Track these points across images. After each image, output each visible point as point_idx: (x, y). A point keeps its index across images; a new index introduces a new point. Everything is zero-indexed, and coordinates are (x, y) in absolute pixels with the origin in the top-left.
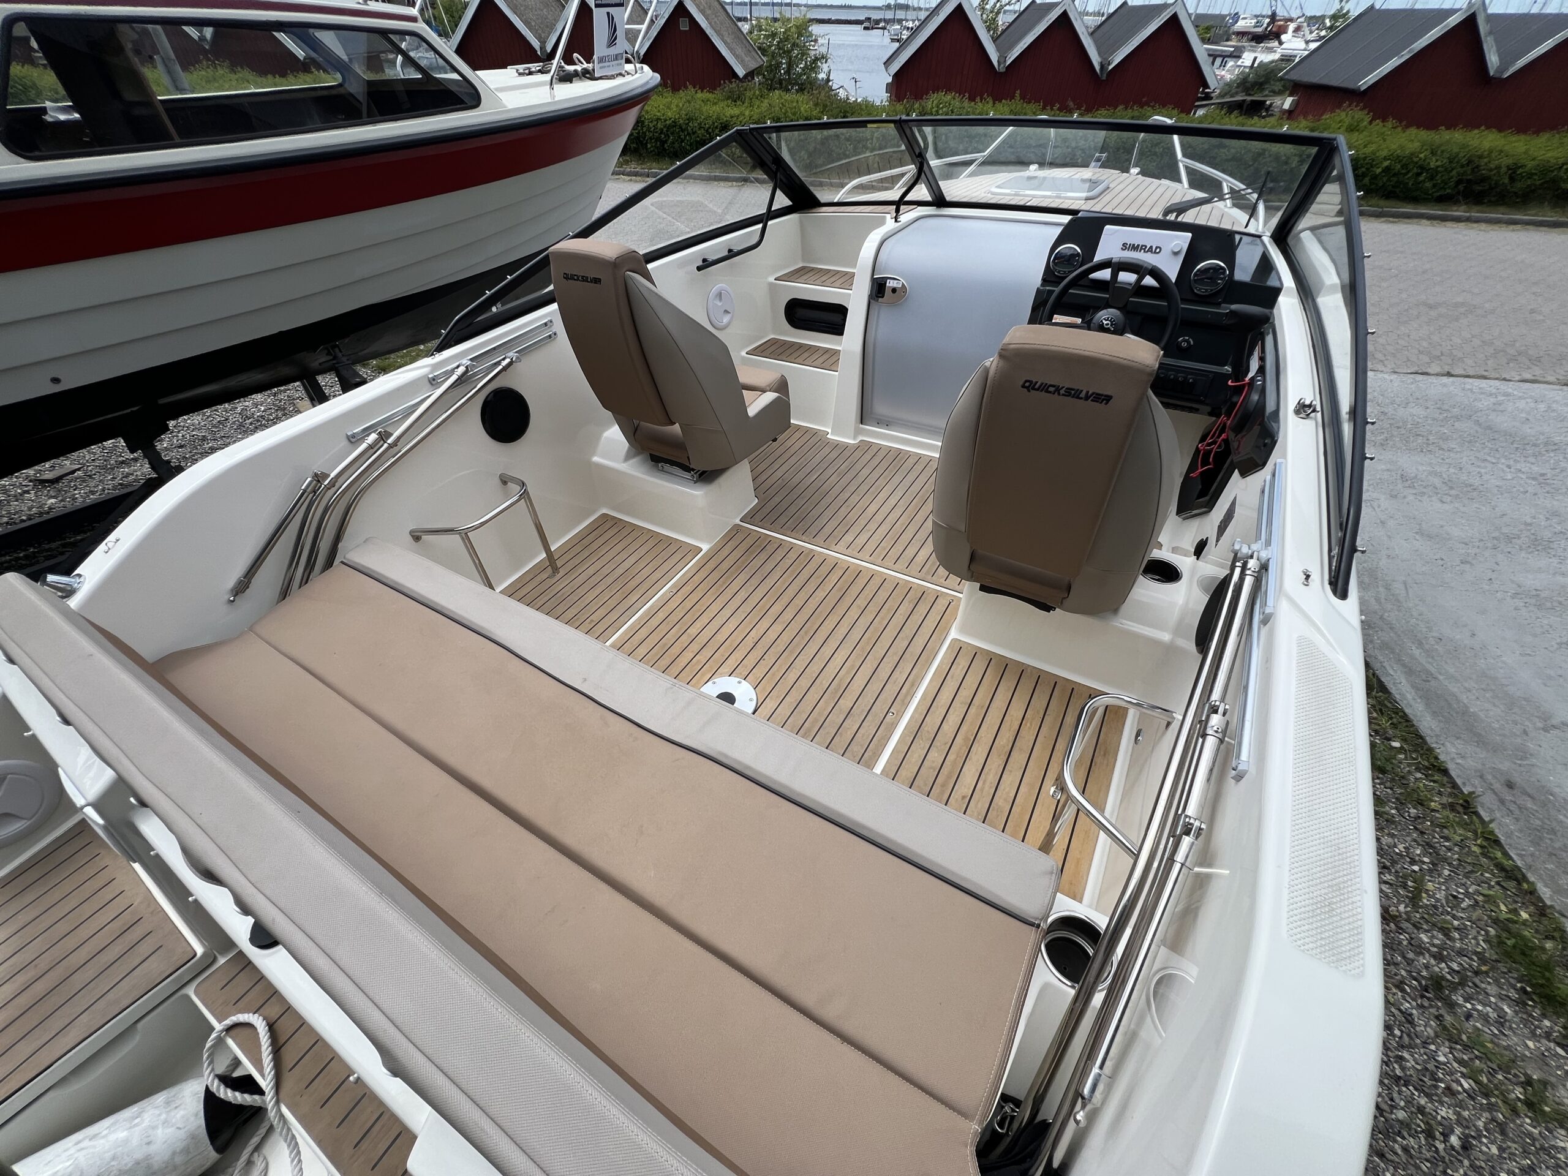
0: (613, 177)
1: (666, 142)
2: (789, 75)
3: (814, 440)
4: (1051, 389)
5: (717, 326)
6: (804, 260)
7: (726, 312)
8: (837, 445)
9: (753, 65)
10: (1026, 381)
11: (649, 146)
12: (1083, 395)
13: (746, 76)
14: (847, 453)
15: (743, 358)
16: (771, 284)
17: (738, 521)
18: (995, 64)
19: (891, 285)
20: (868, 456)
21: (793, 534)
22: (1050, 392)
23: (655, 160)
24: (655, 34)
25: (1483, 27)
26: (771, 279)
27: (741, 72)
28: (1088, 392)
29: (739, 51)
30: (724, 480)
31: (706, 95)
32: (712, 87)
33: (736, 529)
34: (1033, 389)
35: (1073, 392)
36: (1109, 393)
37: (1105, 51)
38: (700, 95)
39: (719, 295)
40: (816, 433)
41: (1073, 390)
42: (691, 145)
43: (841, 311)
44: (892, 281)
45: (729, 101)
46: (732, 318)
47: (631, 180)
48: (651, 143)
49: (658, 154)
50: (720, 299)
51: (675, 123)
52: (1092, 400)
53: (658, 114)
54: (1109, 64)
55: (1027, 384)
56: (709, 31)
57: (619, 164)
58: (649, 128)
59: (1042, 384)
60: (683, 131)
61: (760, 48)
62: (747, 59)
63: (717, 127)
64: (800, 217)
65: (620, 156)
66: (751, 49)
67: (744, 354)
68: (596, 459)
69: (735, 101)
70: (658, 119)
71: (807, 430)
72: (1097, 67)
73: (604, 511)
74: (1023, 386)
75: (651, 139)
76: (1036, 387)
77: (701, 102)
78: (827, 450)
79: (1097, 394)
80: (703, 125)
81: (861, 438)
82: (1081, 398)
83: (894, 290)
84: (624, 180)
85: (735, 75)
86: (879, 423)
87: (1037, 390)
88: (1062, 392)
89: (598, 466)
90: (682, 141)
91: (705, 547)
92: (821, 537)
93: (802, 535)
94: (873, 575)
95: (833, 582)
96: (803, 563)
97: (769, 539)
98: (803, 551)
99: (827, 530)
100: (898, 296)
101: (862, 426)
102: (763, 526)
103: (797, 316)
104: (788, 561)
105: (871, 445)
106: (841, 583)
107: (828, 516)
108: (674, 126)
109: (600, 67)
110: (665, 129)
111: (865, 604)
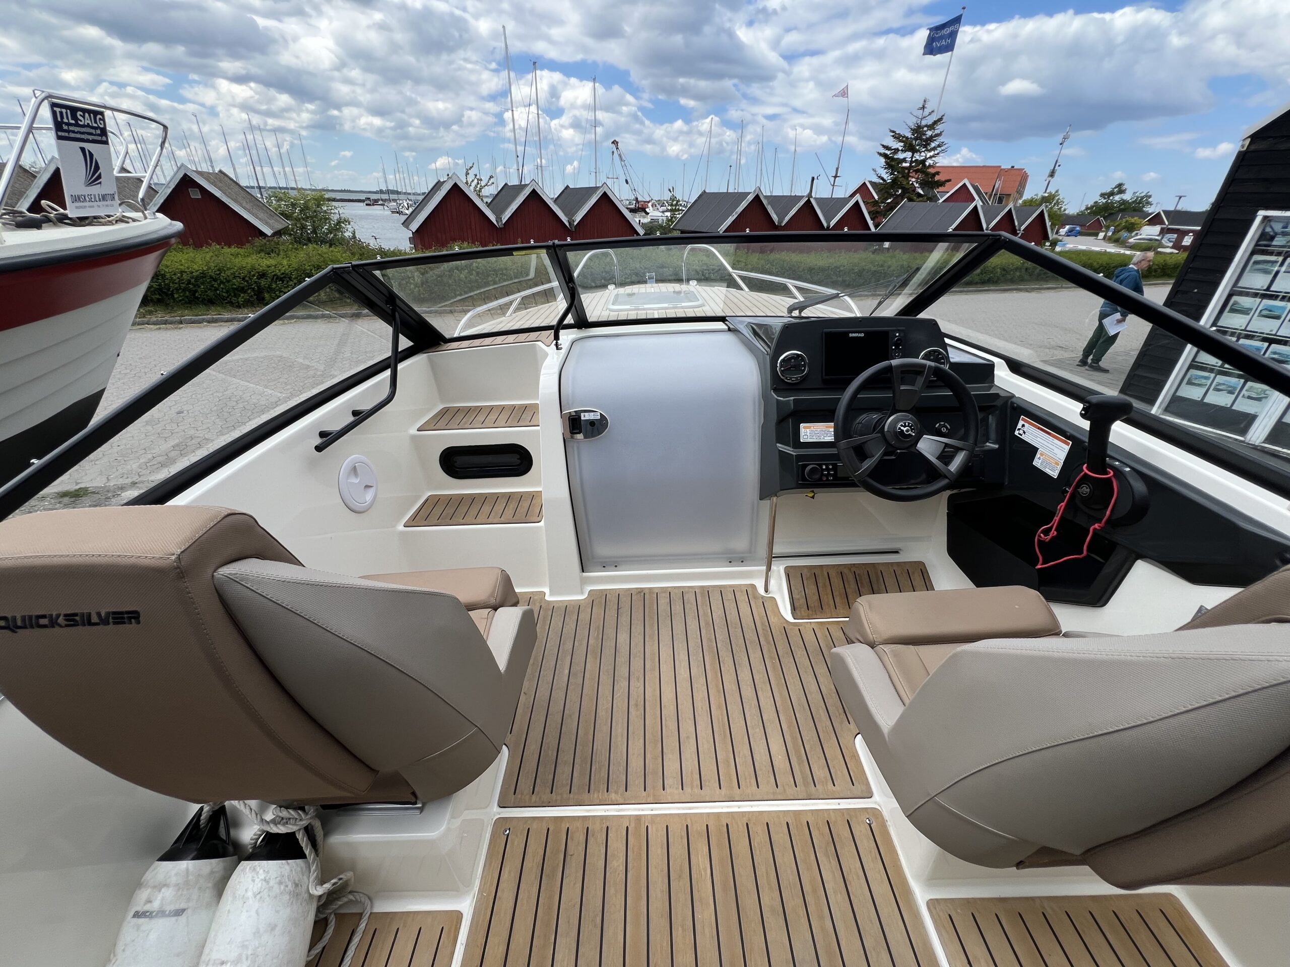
0: (134, 328)
1: (196, 291)
2: (316, 233)
5: (357, 509)
6: (443, 401)
7: (367, 487)
8: (566, 609)
9: (279, 226)
11: (176, 296)
13: (274, 234)
15: (402, 533)
16: (413, 437)
17: (496, 812)
18: (495, 223)
19: (587, 418)
21: (594, 796)
23: (187, 308)
24: (162, 201)
25: (765, 202)
26: (413, 431)
27: (268, 231)
29: (261, 215)
31: (234, 250)
32: (240, 244)
33: (503, 826)
37: (570, 214)
38: (227, 250)
39: (354, 470)
40: (529, 599)
42: (227, 292)
44: (587, 414)
45: (263, 254)
47: (160, 329)
48: (177, 293)
49: (190, 302)
50: (356, 475)
51: (203, 275)
53: (182, 267)
54: (574, 221)
56: (224, 199)
57: (140, 315)
58: (172, 280)
60: (215, 280)
61: (282, 214)
62: (271, 222)
63: (254, 276)
64: (429, 356)
65: (140, 306)
66: (272, 214)
67: (401, 528)
69: (269, 254)
70: (182, 272)
72: (567, 224)
75: (177, 289)
77: (230, 256)
80: (237, 274)
81: (589, 589)
83: (592, 423)
84: (151, 330)
85: (262, 234)
86: (604, 567)
90: (216, 289)
91: (466, 906)
92: (637, 783)
93: (607, 791)
94: (747, 824)
95: (706, 874)
96: (640, 854)
97: (563, 825)
98: (627, 827)
99: (636, 763)
100: (597, 427)
101: (584, 574)
102: (543, 802)
103: (455, 464)
104: (617, 864)
105: (605, 594)
106: (718, 868)
107: (622, 736)
108: (203, 277)
109: (77, 208)
110: (193, 280)
111: (778, 900)
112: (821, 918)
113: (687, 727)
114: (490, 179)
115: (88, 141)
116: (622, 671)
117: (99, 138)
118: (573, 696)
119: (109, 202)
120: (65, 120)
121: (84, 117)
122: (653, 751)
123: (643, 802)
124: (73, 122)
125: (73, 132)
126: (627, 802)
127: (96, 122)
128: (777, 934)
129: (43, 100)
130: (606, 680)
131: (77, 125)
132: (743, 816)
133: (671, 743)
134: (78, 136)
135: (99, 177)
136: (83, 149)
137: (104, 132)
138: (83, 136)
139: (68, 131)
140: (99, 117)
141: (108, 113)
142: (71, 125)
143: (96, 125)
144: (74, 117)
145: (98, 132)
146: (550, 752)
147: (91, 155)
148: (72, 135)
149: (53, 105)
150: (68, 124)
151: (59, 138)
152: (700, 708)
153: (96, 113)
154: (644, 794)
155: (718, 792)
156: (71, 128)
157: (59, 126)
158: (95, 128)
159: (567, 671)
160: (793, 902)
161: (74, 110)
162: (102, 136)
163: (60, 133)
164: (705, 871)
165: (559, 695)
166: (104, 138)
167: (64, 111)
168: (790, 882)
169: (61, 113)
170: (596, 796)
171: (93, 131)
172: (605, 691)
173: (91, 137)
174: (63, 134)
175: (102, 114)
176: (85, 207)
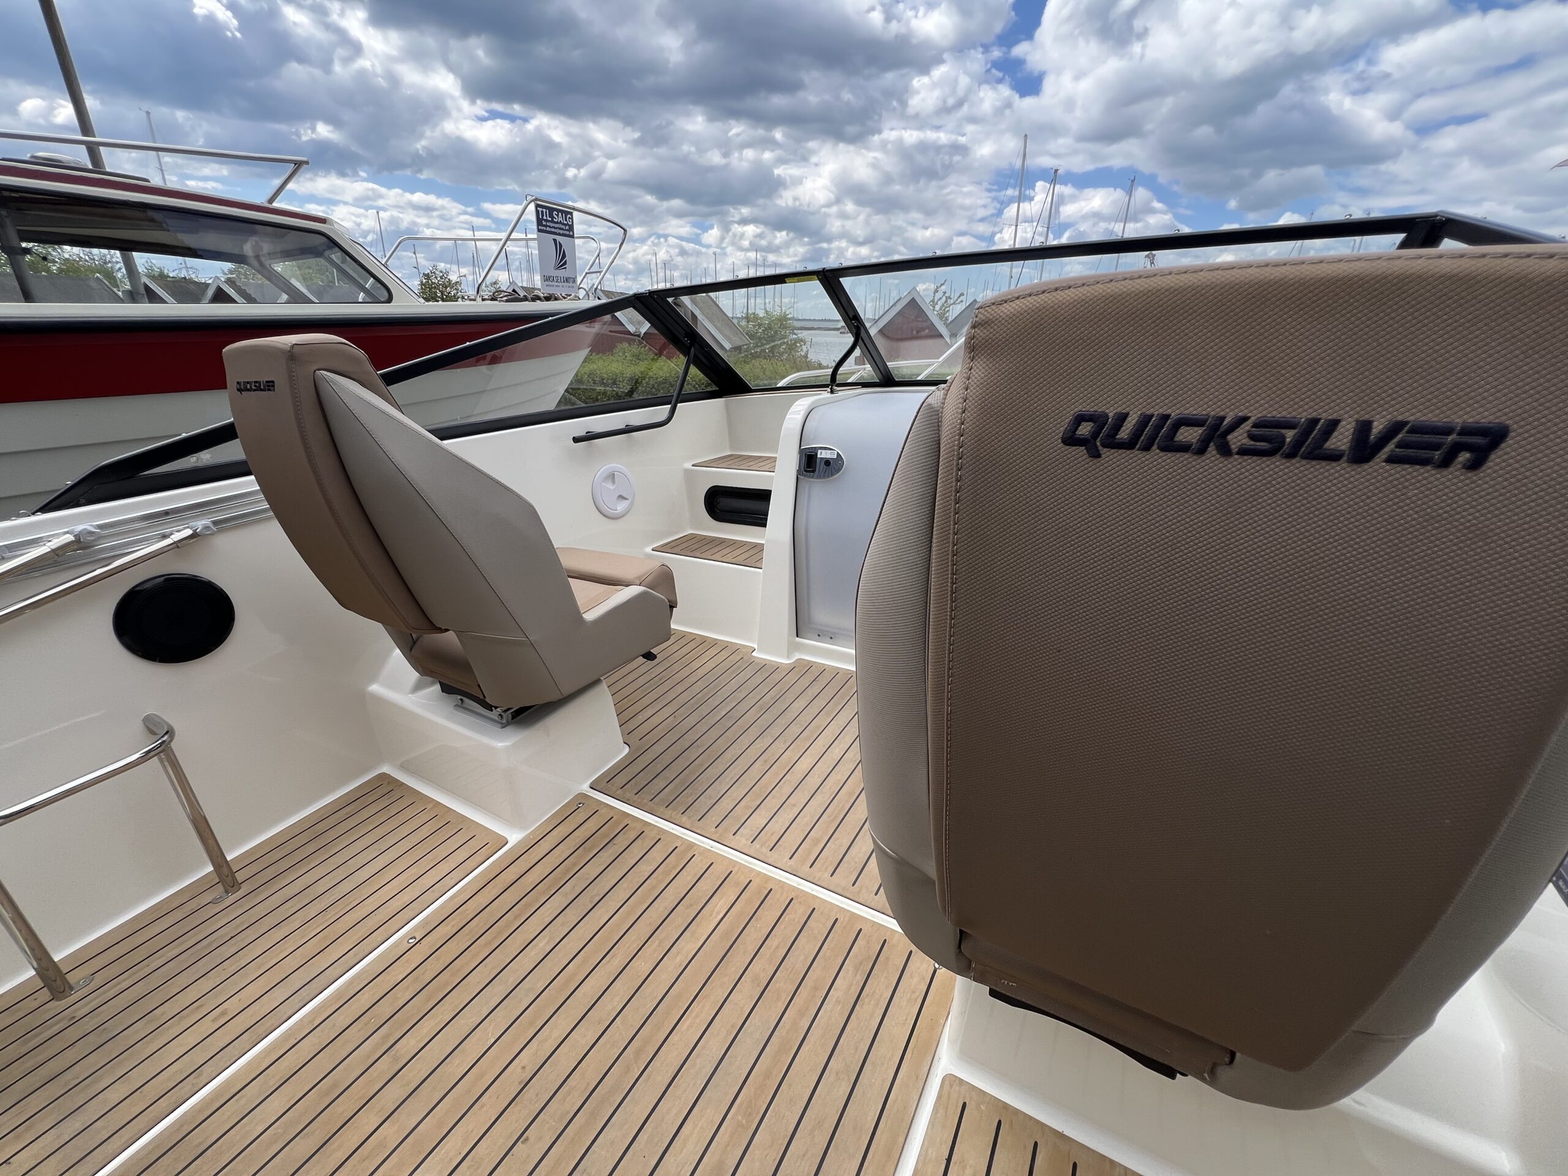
3: (735, 657)
4: (1189, 435)
5: (606, 513)
6: (732, 448)
7: (622, 497)
8: (764, 666)
10: (1080, 419)
12: (1341, 439)
14: (776, 677)
15: (648, 554)
16: (686, 471)
17: (585, 788)
19: (823, 456)
20: (804, 682)
21: (668, 813)
22: (1184, 448)
26: (688, 465)
28: (1364, 427)
30: (557, 723)
33: (581, 800)
34: (1113, 444)
35: (1290, 435)
36: (1484, 416)
39: (612, 477)
40: (736, 649)
41: (1290, 425)
43: (764, 496)
44: (823, 451)
46: (632, 504)
50: (614, 482)
51: (665, 380)
52: (1391, 460)
55: (1085, 429)
59: (1145, 420)
61: (747, 333)
62: (734, 338)
64: (726, 401)
66: (740, 334)
67: (649, 550)
68: (374, 688)
71: (726, 646)
73: (386, 769)
74: (1071, 439)
76: (1124, 434)
78: (748, 672)
79: (1417, 429)
81: (798, 656)
82: (1334, 457)
83: (827, 462)
86: (820, 636)
87: (1129, 445)
88: (1238, 439)
89: (378, 700)
91: (514, 837)
92: (714, 819)
93: (682, 813)
94: (792, 899)
95: (716, 917)
96: (671, 871)
97: (626, 821)
98: (676, 847)
99: (726, 804)
100: (832, 466)
101: (798, 639)
102: (624, 798)
103: (718, 506)
104: (645, 868)
105: (810, 665)
106: (731, 918)
107: (732, 779)
108: (664, 383)
109: (547, 285)
110: (656, 385)
111: (768, 973)
112: (801, 1014)
113: (801, 797)
114: (959, 297)
115: (559, 234)
116: (776, 730)
117: (568, 233)
118: (715, 733)
119: (571, 284)
120: (545, 218)
121: (558, 216)
122: (751, 801)
123: (707, 836)
124: (550, 219)
125: (550, 227)
126: (692, 829)
127: (566, 220)
128: (743, 998)
129: (531, 202)
130: (754, 732)
131: (552, 221)
132: (793, 891)
133: (773, 803)
134: (553, 230)
135: (565, 263)
136: (555, 240)
137: (571, 228)
138: (556, 231)
139: (546, 226)
140: (569, 216)
141: (575, 214)
142: (549, 221)
143: (565, 222)
144: (551, 216)
145: (567, 228)
146: (659, 766)
147: (561, 245)
148: (548, 229)
149: (537, 206)
150: (547, 221)
151: (539, 231)
152: (828, 787)
153: (567, 213)
154: (713, 829)
155: (785, 860)
156: (548, 224)
157: (539, 221)
158: (565, 225)
159: (724, 713)
160: (784, 984)
161: (551, 210)
162: (569, 231)
163: (540, 227)
164: (718, 913)
165: (702, 728)
166: (571, 233)
167: (544, 210)
168: (794, 967)
169: (542, 212)
170: (670, 813)
171: (563, 227)
172: (745, 740)
173: (561, 232)
174: (542, 228)
175: (571, 214)
176: (553, 286)
